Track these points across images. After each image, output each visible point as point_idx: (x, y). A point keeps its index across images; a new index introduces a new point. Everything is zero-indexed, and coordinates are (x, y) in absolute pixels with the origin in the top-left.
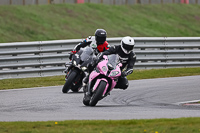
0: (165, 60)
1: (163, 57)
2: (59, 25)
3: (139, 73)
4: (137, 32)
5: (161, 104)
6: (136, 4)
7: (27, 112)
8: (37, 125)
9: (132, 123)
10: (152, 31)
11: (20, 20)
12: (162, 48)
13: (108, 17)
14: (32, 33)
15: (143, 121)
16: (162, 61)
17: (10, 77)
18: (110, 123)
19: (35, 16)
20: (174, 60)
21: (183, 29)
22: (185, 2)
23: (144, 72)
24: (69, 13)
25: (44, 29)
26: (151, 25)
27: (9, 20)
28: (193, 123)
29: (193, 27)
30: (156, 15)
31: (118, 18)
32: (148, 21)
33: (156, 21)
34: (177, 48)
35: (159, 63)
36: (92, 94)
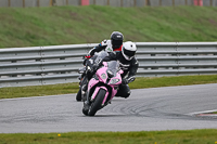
0: (177, 67)
1: (174, 64)
2: (62, 29)
3: (149, 81)
4: (147, 37)
5: (174, 115)
6: (146, 6)
7: (27, 123)
8: (38, 138)
9: (142, 135)
10: (163, 35)
11: (20, 24)
12: (173, 54)
13: (115, 20)
14: (33, 38)
15: (154, 133)
16: (174, 67)
17: (9, 85)
18: (117, 136)
19: (36, 19)
20: (187, 67)
21: (196, 33)
22: (199, 4)
23: (154, 80)
24: (73, 16)
25: (45, 33)
26: (162, 29)
27: (7, 24)
28: (208, 135)
29: (208, 31)
30: (167, 18)
31: (126, 21)
32: (159, 25)
33: (167, 24)
34: (190, 54)
35: (171, 70)
36: (90, 103)
